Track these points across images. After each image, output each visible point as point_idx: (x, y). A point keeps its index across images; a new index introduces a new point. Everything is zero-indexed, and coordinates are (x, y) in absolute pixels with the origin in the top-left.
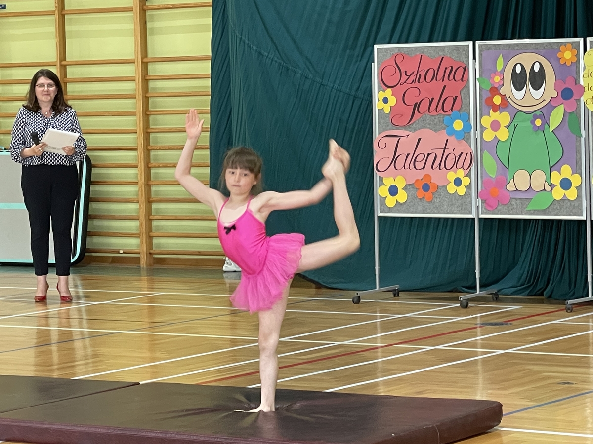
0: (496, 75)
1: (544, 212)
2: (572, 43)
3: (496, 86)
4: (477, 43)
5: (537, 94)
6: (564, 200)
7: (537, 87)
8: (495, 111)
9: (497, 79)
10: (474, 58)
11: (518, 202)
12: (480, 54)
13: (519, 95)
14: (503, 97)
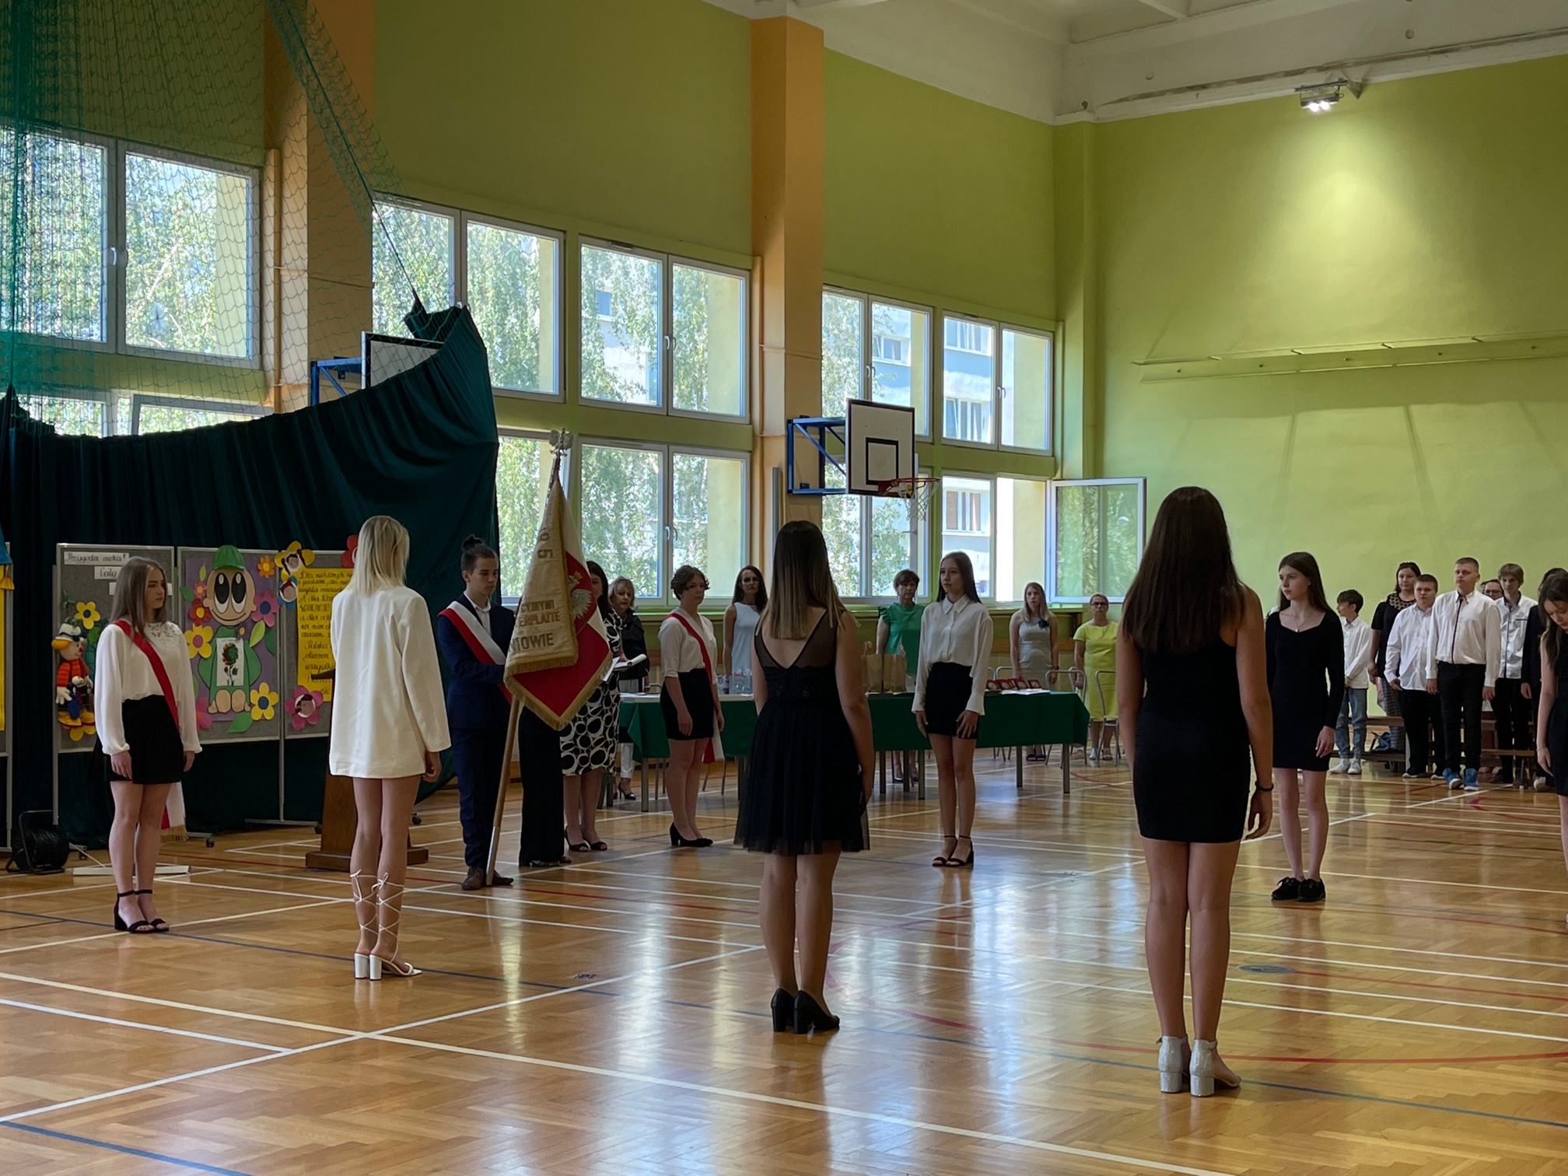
0: (198, 585)
1: (242, 734)
2: (270, 555)
3: (200, 597)
4: (179, 548)
5: (239, 607)
6: (263, 719)
7: (239, 601)
8: (197, 625)
9: (200, 590)
10: (176, 565)
11: (219, 725)
12: (184, 562)
13: (222, 607)
14: (207, 610)
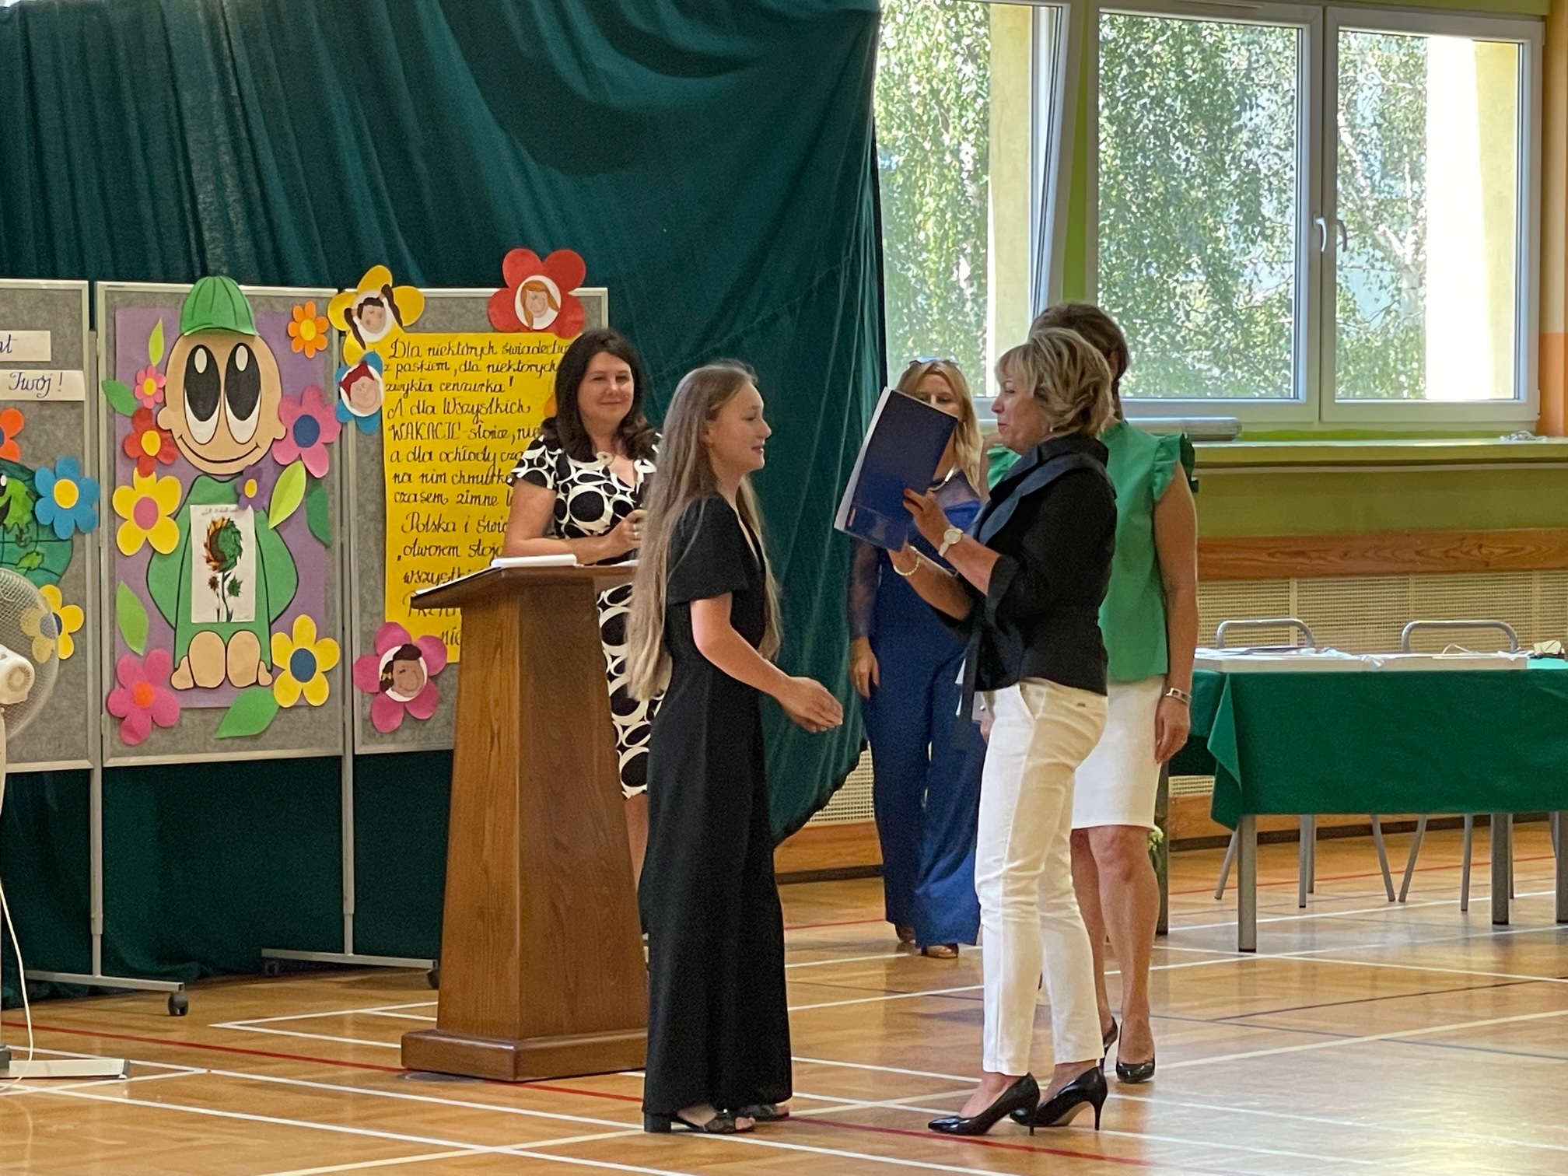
0: (147, 376)
1: (254, 739)
2: (318, 299)
3: (150, 405)
4: (102, 285)
6: (302, 705)
8: (145, 473)
9: (150, 387)
10: (92, 326)
11: (198, 717)
12: (112, 319)
